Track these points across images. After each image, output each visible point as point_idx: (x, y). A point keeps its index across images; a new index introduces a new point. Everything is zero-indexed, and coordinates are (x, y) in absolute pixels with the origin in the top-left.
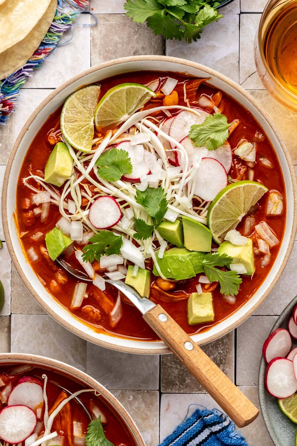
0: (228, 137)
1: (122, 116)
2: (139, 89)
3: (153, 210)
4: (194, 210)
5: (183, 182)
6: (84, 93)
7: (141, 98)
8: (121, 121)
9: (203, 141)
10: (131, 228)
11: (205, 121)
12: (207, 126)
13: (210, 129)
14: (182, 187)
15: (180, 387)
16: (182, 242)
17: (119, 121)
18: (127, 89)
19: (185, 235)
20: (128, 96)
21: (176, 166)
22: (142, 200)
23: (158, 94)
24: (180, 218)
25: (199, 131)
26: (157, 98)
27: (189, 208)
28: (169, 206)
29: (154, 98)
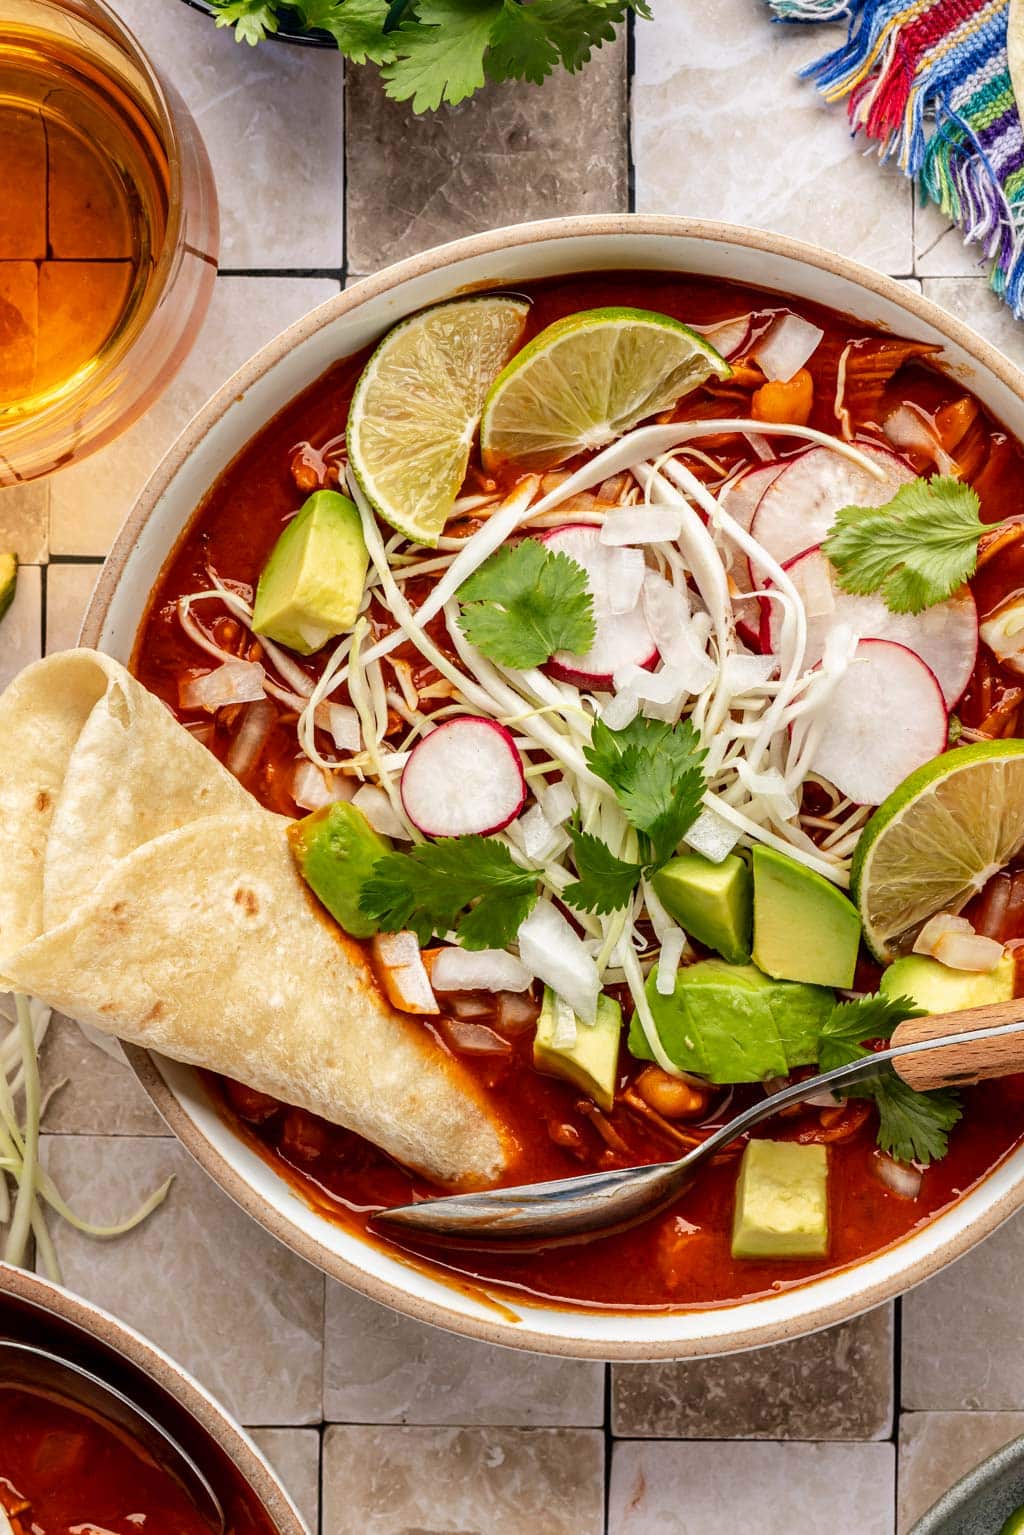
0: (972, 572)
1: (587, 426)
2: (668, 336)
3: (649, 803)
4: (803, 827)
5: (777, 716)
6: (463, 319)
7: (673, 373)
8: (581, 445)
9: (876, 575)
10: (555, 860)
11: (896, 498)
12: (899, 520)
13: (909, 530)
14: (770, 734)
15: (685, 1416)
16: (741, 942)
17: (571, 444)
18: (623, 331)
19: (759, 916)
20: (623, 357)
21: (757, 651)
22: (612, 762)
23: (740, 370)
24: (746, 848)
25: (867, 535)
26: (730, 385)
27: (784, 819)
28: (708, 798)
29: (722, 380)
